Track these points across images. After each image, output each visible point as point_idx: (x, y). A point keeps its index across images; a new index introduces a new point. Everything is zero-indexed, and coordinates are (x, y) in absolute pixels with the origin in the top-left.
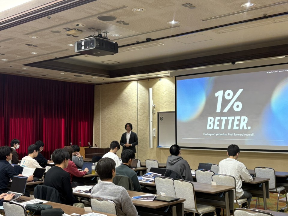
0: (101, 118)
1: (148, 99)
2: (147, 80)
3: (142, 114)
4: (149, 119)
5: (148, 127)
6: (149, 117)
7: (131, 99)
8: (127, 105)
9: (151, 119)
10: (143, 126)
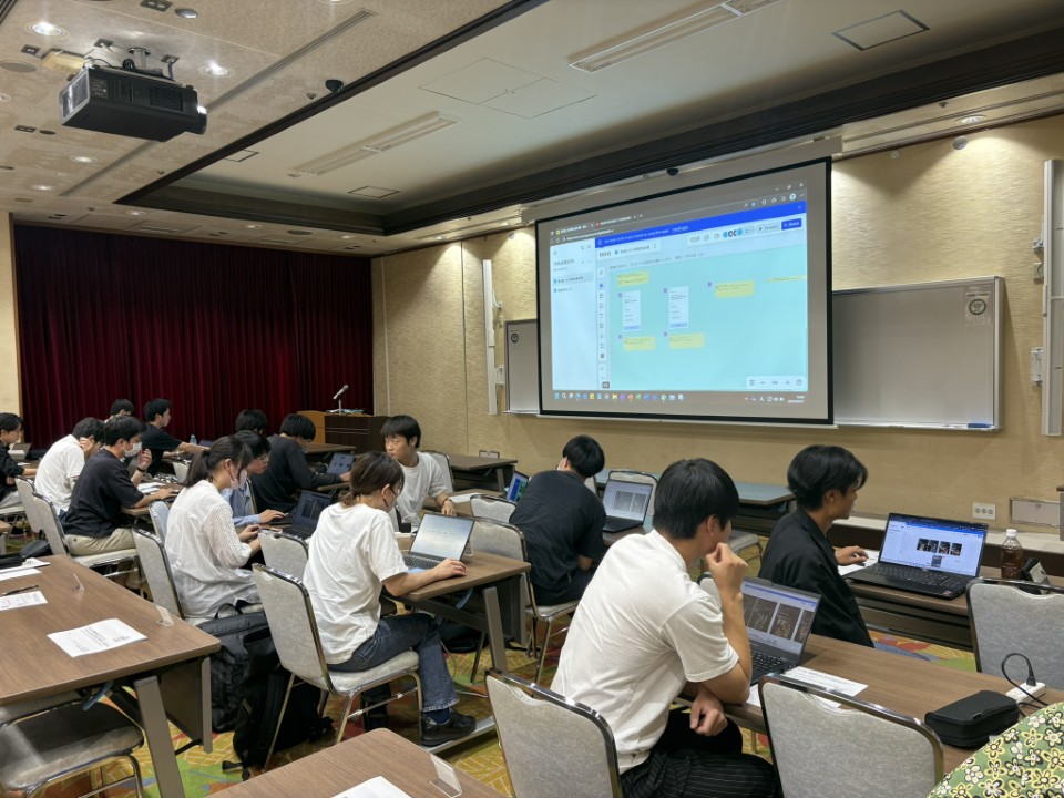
0: (388, 342)
3: (473, 330)
4: (485, 340)
6: (485, 333)
7: (450, 289)
8: (441, 307)
9: (489, 342)
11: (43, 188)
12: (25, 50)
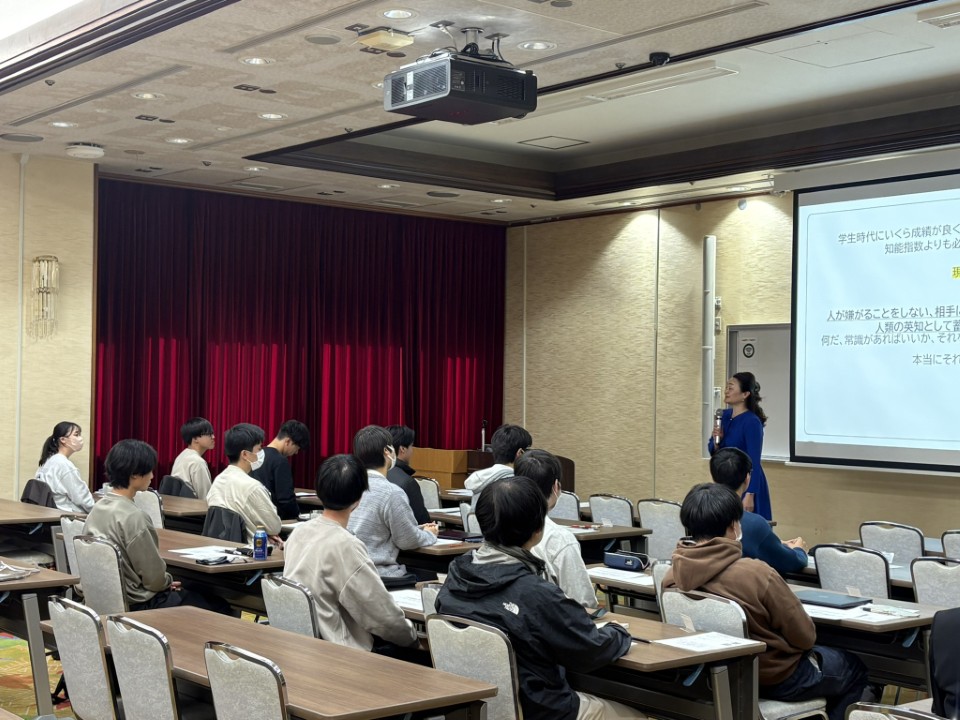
0: (527, 348)
3: (674, 335)
8: (620, 300)
11: (179, 141)
12: (351, 28)
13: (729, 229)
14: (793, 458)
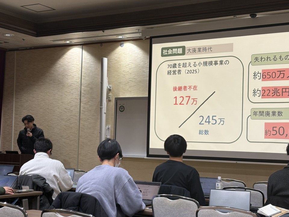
0: (15, 108)
1: (100, 77)
2: (99, 44)
3: (89, 102)
4: (101, 109)
5: (99, 123)
6: (101, 105)
7: (71, 75)
8: (63, 86)
9: (104, 110)
10: (89, 121)
13: (115, 55)
14: (148, 155)
